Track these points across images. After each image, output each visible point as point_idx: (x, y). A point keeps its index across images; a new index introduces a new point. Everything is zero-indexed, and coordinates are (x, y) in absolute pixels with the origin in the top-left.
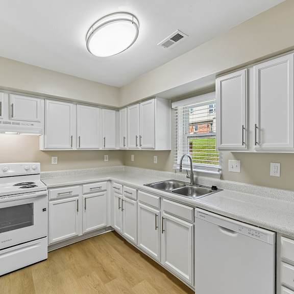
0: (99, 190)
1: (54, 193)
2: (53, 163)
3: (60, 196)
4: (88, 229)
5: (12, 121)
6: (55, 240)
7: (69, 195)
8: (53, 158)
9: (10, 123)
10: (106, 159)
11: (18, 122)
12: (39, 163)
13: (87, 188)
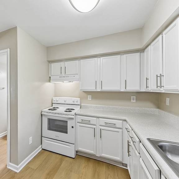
0: (114, 126)
1: (79, 118)
2: (89, 99)
3: (83, 122)
4: (104, 155)
5: (66, 76)
6: (80, 149)
7: (88, 122)
8: (89, 96)
9: (65, 77)
10: (133, 100)
11: (68, 76)
12: (79, 99)
13: (102, 121)
